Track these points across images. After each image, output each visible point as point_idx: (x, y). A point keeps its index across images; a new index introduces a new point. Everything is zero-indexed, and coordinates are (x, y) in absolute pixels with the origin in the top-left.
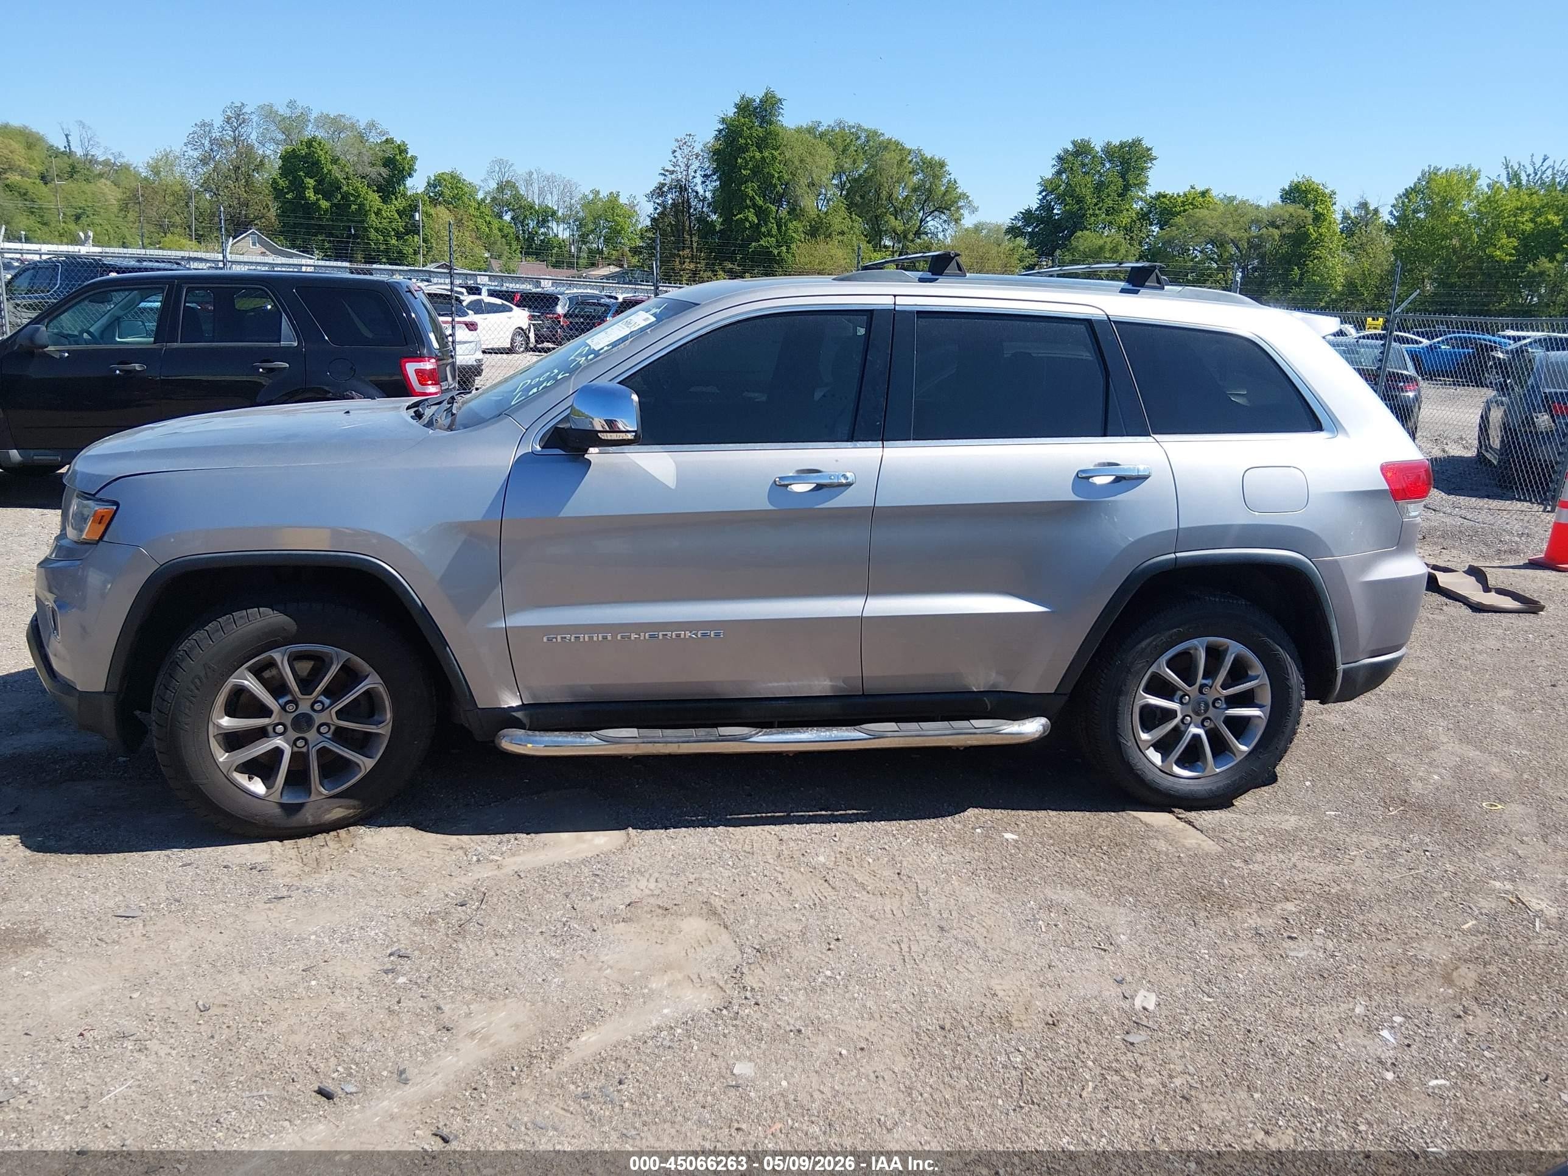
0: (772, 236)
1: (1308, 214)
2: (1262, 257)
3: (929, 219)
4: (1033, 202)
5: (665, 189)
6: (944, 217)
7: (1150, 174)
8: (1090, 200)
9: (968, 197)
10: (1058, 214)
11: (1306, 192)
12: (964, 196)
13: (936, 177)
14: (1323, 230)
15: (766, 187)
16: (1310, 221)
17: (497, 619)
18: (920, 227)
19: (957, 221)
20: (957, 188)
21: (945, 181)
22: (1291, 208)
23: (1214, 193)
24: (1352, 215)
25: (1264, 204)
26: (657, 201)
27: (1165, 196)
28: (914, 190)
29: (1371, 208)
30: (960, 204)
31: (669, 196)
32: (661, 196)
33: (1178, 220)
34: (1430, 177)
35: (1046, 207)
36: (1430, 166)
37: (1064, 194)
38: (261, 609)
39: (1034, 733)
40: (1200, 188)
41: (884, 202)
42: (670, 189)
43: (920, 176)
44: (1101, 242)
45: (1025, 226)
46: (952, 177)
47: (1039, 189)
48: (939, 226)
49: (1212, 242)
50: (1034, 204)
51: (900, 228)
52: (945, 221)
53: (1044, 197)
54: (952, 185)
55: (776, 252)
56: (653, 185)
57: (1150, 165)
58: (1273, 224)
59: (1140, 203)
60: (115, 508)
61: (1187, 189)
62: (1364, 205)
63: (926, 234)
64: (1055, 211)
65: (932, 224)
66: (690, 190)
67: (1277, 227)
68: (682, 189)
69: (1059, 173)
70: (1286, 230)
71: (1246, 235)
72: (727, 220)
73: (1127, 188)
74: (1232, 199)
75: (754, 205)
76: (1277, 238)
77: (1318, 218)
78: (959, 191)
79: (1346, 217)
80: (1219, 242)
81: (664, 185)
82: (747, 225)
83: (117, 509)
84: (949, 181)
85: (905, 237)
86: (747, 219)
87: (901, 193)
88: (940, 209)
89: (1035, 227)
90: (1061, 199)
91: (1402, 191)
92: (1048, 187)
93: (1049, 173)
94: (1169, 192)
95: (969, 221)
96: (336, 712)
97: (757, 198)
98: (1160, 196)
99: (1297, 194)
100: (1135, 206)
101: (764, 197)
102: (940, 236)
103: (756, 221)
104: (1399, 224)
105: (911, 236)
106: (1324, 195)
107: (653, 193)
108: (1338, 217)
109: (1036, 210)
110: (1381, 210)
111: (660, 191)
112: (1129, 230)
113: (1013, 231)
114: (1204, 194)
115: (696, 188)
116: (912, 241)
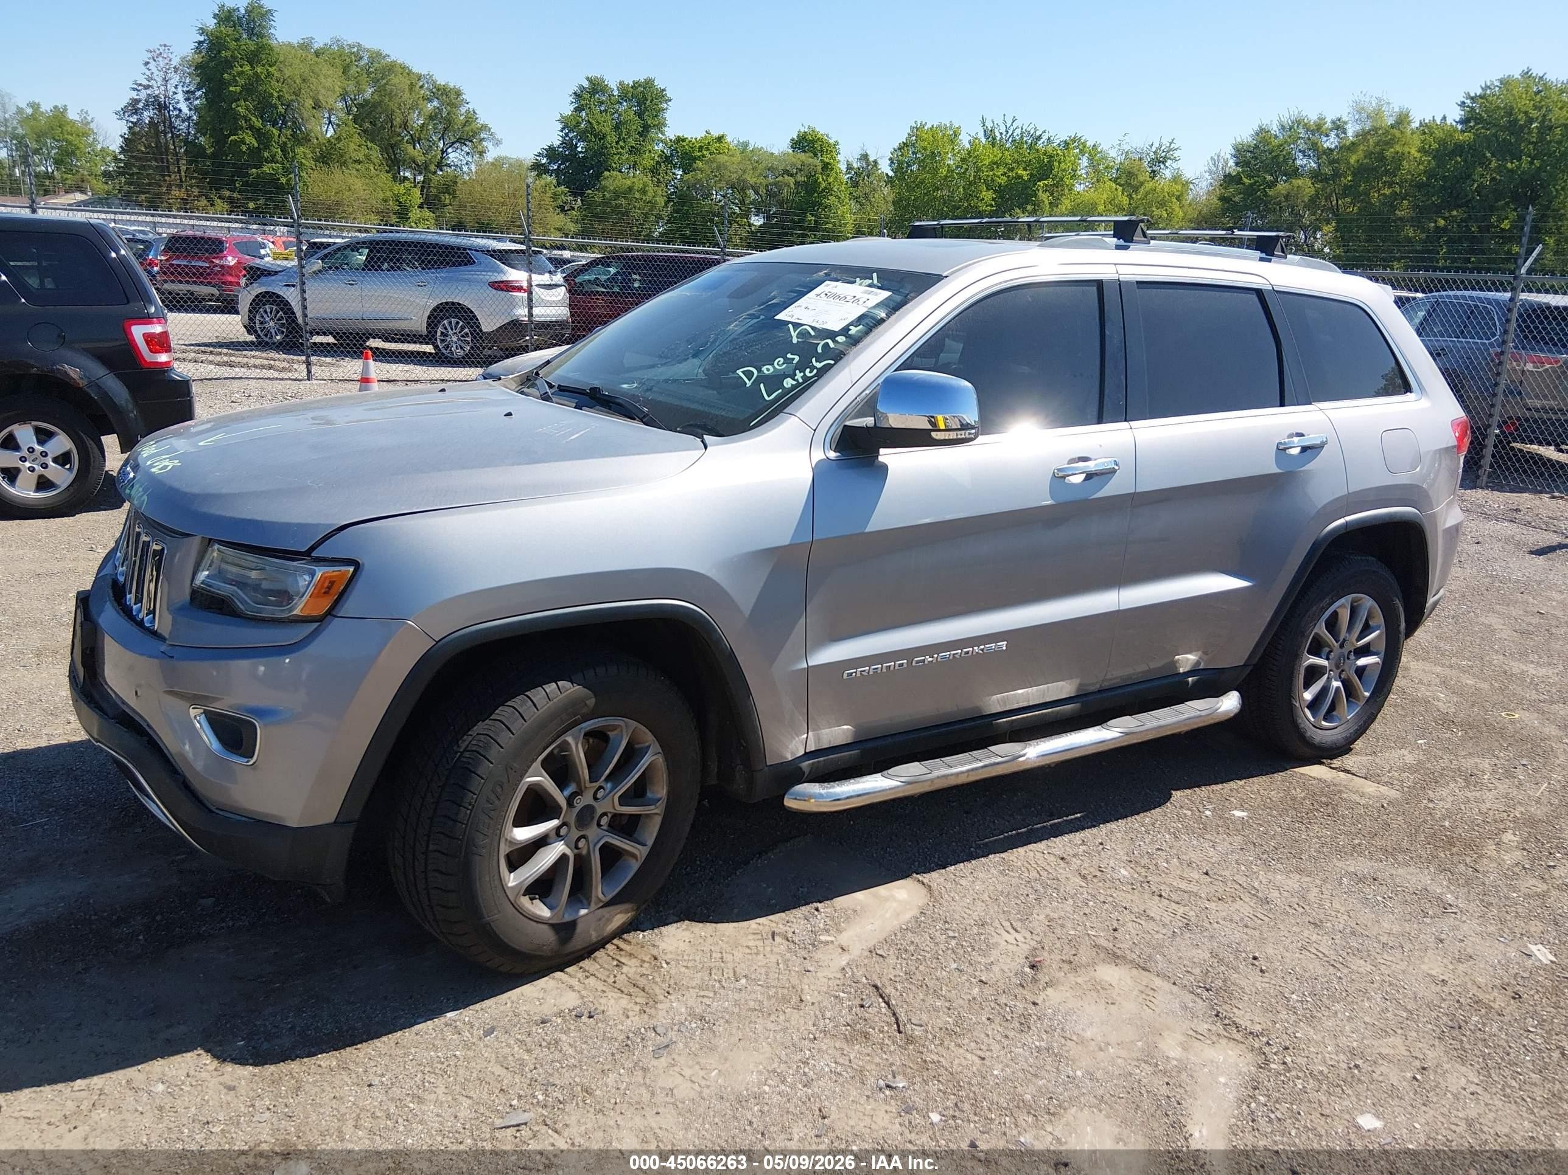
0: (277, 162)
1: (817, 162)
2: (781, 204)
3: (450, 150)
4: (555, 138)
5: (141, 105)
6: (466, 149)
7: (667, 115)
8: (612, 138)
9: (490, 129)
10: (581, 152)
11: (813, 142)
12: (485, 128)
13: (453, 105)
14: (831, 180)
15: (264, 107)
16: (819, 169)
17: (798, 659)
18: (442, 158)
19: (481, 153)
20: (477, 118)
21: (463, 110)
22: (802, 156)
23: (729, 139)
24: (855, 166)
25: (776, 152)
26: (132, 119)
27: (684, 140)
28: (431, 118)
29: (871, 159)
30: (482, 136)
31: (146, 114)
32: (136, 113)
33: (699, 164)
34: (917, 130)
35: (568, 144)
36: (916, 122)
37: (585, 131)
38: (559, 683)
39: (1231, 711)
40: (715, 134)
41: (398, 130)
42: (147, 105)
43: (436, 103)
44: (628, 183)
45: (549, 163)
46: (471, 106)
47: (560, 126)
48: (461, 158)
49: (733, 187)
50: (556, 141)
51: (421, 159)
52: (468, 154)
53: (567, 135)
54: (471, 118)
55: (283, 180)
56: (124, 101)
57: (665, 105)
58: (786, 172)
59: (661, 145)
60: (351, 569)
61: (703, 134)
62: (865, 157)
63: (449, 166)
64: (579, 149)
65: (453, 156)
66: (171, 108)
67: (792, 175)
68: (162, 107)
69: (578, 110)
70: (800, 178)
71: (765, 182)
72: (220, 141)
73: (646, 128)
74: (746, 145)
75: (251, 127)
76: (792, 186)
77: (826, 167)
78: (481, 121)
79: (849, 168)
80: (739, 187)
81: (138, 101)
82: (244, 148)
83: (355, 571)
84: (468, 111)
85: (426, 168)
86: (243, 142)
87: (417, 120)
88: (461, 141)
89: (560, 165)
90: (582, 136)
91: (896, 146)
92: (568, 125)
93: (568, 110)
94: (688, 135)
95: (492, 154)
96: (620, 797)
97: (254, 119)
98: (679, 140)
99: (806, 143)
100: (656, 148)
101: (262, 117)
102: (465, 169)
103: (256, 145)
104: (896, 176)
105: (433, 168)
106: (829, 145)
107: (124, 110)
108: (843, 167)
109: (559, 147)
110: (879, 162)
111: (133, 107)
112: (654, 171)
113: (538, 168)
114: (720, 139)
115: (179, 106)
116: (435, 173)
